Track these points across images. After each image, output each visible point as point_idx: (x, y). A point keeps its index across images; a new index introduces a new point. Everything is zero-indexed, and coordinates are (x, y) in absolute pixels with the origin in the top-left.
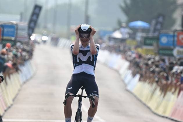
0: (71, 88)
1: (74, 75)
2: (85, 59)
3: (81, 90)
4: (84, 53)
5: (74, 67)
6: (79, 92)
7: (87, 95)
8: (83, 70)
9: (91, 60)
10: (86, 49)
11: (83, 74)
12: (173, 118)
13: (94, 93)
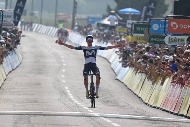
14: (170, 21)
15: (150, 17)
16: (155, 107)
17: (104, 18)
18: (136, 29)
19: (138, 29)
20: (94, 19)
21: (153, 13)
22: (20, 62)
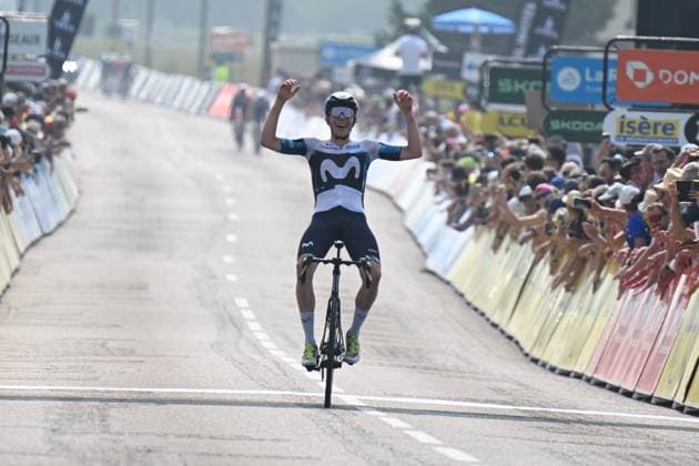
0: (311, 243)
1: (317, 216)
2: (340, 173)
3: (336, 250)
4: (340, 160)
5: (316, 194)
6: (332, 253)
7: (350, 260)
8: (339, 202)
9: (357, 176)
10: (344, 151)
11: (339, 211)
12: (600, 377)
13: (370, 254)
14: (625, 57)
15: (549, 41)
16: (566, 374)
17: (380, 44)
18: (495, 87)
19: (505, 86)
20: (345, 51)
21: (558, 27)
22: (72, 206)
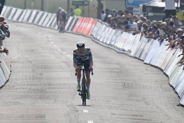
22: (7, 79)
